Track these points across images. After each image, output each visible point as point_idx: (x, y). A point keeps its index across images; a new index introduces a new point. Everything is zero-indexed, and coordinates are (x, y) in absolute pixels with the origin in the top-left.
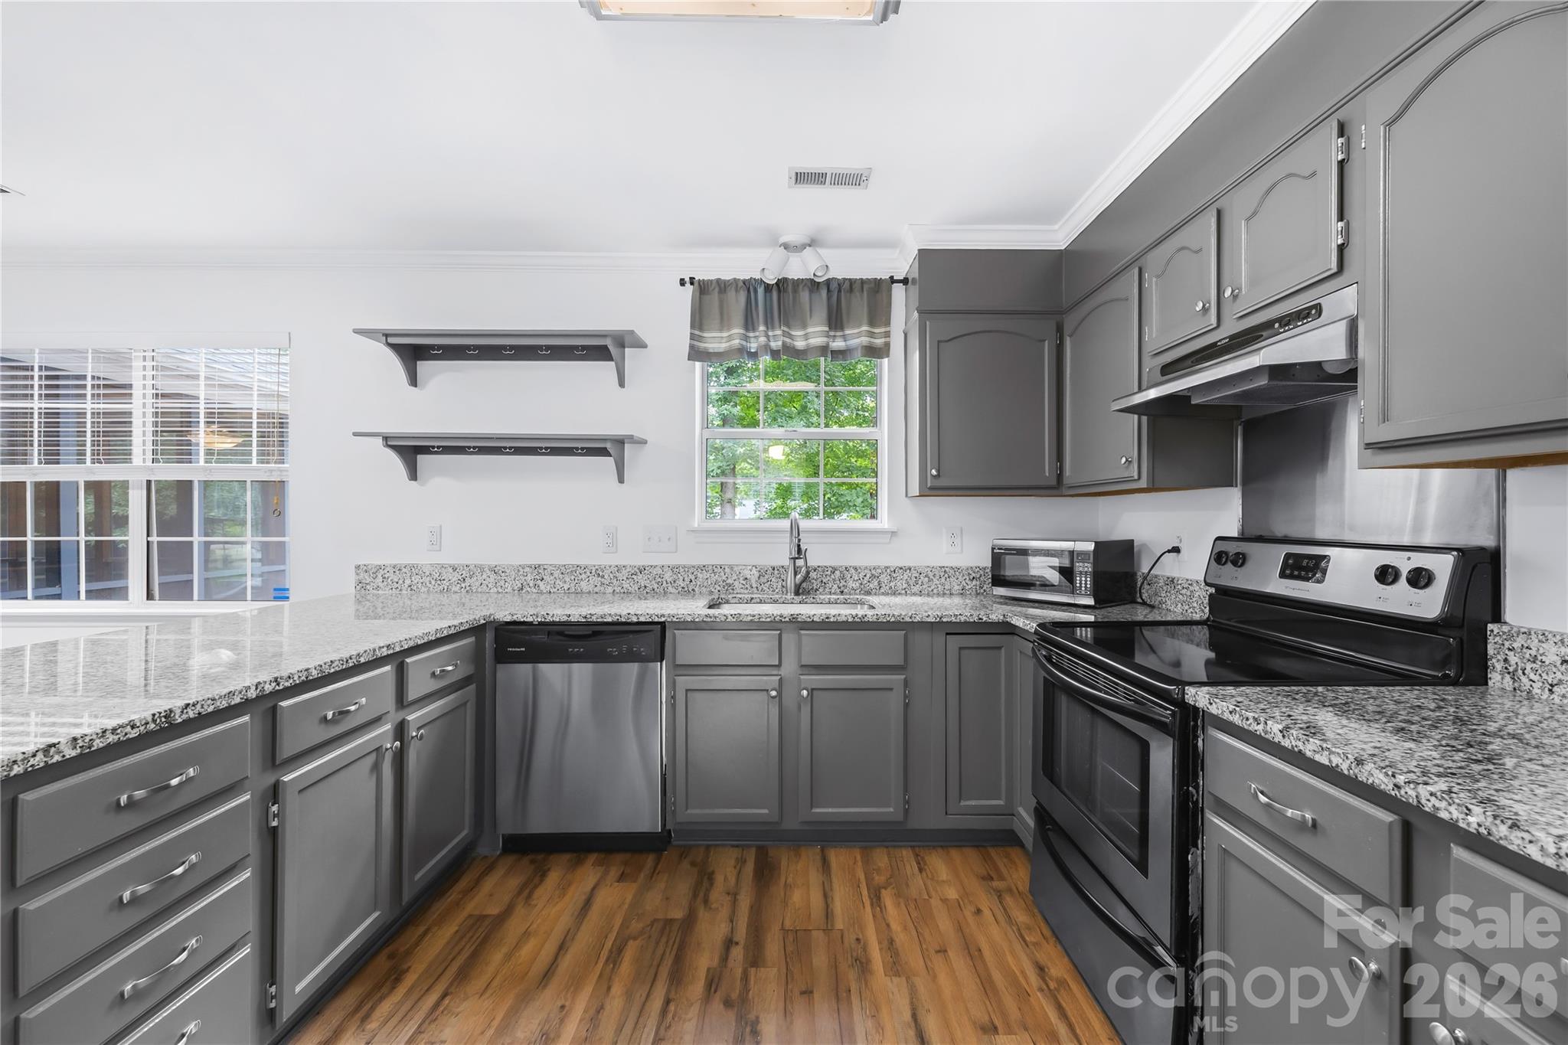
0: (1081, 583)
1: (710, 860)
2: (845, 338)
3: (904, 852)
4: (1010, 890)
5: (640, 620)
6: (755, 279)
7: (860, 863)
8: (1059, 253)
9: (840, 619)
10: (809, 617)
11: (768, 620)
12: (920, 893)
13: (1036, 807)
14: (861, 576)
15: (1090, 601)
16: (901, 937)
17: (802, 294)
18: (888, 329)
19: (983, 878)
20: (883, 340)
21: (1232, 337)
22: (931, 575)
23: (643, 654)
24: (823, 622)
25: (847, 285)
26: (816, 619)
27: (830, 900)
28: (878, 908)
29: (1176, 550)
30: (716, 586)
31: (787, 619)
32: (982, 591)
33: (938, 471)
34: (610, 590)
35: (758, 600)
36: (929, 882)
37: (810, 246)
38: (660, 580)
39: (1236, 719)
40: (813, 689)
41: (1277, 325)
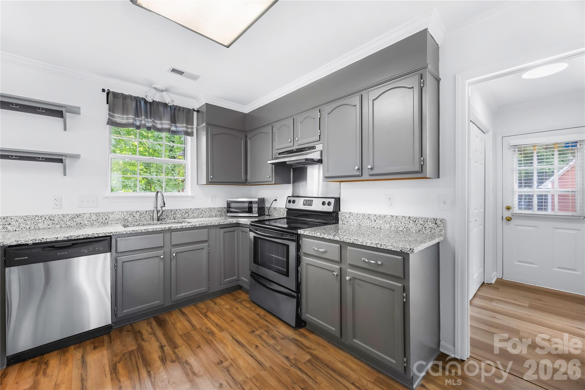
0: (254, 210)
1: (135, 327)
2: (176, 127)
3: (208, 301)
4: (243, 301)
5: (99, 236)
6: (139, 97)
7: (195, 309)
8: (245, 115)
9: (187, 227)
10: (176, 227)
11: (160, 230)
12: (219, 310)
13: (251, 274)
14: (182, 213)
15: (257, 215)
16: (219, 323)
17: (160, 108)
18: (192, 127)
19: (234, 300)
20: (191, 130)
21: (297, 149)
22: (206, 211)
23: (101, 250)
24: (181, 228)
25: (178, 108)
26: (178, 228)
27: (191, 322)
28: (208, 318)
29: (276, 200)
30: (120, 220)
31: (167, 229)
32: (222, 215)
33: (212, 176)
34: (59, 226)
35: (142, 224)
36: (220, 306)
37: (165, 91)
38: (89, 219)
39: (310, 234)
40: (177, 253)
41: (307, 149)
